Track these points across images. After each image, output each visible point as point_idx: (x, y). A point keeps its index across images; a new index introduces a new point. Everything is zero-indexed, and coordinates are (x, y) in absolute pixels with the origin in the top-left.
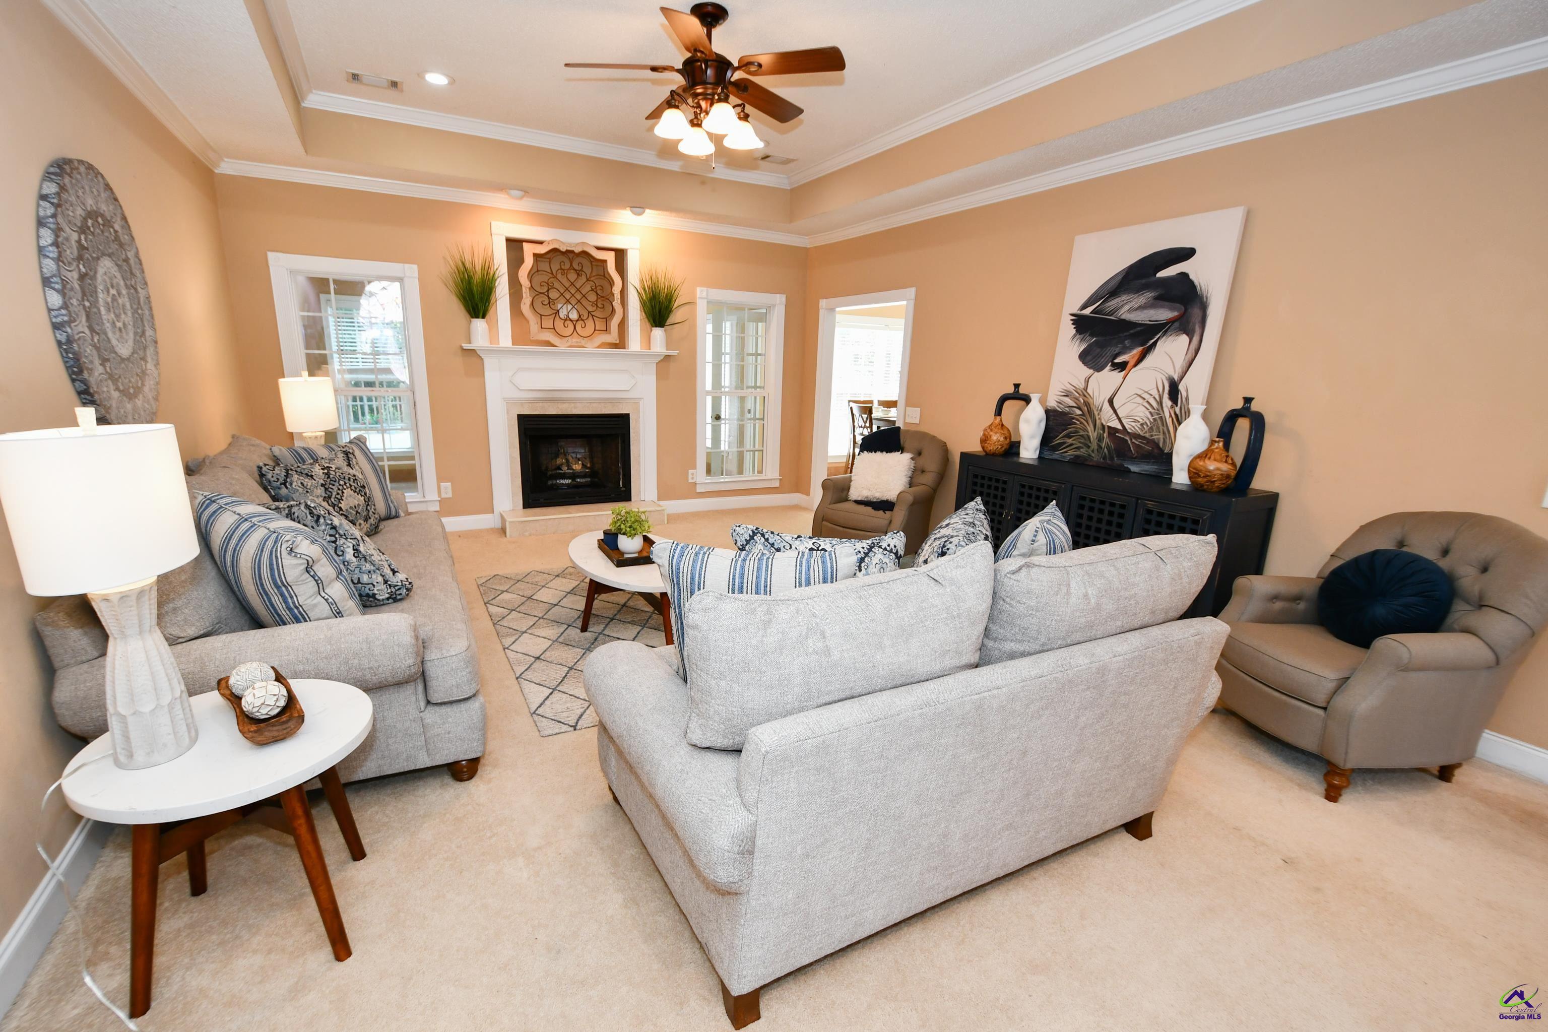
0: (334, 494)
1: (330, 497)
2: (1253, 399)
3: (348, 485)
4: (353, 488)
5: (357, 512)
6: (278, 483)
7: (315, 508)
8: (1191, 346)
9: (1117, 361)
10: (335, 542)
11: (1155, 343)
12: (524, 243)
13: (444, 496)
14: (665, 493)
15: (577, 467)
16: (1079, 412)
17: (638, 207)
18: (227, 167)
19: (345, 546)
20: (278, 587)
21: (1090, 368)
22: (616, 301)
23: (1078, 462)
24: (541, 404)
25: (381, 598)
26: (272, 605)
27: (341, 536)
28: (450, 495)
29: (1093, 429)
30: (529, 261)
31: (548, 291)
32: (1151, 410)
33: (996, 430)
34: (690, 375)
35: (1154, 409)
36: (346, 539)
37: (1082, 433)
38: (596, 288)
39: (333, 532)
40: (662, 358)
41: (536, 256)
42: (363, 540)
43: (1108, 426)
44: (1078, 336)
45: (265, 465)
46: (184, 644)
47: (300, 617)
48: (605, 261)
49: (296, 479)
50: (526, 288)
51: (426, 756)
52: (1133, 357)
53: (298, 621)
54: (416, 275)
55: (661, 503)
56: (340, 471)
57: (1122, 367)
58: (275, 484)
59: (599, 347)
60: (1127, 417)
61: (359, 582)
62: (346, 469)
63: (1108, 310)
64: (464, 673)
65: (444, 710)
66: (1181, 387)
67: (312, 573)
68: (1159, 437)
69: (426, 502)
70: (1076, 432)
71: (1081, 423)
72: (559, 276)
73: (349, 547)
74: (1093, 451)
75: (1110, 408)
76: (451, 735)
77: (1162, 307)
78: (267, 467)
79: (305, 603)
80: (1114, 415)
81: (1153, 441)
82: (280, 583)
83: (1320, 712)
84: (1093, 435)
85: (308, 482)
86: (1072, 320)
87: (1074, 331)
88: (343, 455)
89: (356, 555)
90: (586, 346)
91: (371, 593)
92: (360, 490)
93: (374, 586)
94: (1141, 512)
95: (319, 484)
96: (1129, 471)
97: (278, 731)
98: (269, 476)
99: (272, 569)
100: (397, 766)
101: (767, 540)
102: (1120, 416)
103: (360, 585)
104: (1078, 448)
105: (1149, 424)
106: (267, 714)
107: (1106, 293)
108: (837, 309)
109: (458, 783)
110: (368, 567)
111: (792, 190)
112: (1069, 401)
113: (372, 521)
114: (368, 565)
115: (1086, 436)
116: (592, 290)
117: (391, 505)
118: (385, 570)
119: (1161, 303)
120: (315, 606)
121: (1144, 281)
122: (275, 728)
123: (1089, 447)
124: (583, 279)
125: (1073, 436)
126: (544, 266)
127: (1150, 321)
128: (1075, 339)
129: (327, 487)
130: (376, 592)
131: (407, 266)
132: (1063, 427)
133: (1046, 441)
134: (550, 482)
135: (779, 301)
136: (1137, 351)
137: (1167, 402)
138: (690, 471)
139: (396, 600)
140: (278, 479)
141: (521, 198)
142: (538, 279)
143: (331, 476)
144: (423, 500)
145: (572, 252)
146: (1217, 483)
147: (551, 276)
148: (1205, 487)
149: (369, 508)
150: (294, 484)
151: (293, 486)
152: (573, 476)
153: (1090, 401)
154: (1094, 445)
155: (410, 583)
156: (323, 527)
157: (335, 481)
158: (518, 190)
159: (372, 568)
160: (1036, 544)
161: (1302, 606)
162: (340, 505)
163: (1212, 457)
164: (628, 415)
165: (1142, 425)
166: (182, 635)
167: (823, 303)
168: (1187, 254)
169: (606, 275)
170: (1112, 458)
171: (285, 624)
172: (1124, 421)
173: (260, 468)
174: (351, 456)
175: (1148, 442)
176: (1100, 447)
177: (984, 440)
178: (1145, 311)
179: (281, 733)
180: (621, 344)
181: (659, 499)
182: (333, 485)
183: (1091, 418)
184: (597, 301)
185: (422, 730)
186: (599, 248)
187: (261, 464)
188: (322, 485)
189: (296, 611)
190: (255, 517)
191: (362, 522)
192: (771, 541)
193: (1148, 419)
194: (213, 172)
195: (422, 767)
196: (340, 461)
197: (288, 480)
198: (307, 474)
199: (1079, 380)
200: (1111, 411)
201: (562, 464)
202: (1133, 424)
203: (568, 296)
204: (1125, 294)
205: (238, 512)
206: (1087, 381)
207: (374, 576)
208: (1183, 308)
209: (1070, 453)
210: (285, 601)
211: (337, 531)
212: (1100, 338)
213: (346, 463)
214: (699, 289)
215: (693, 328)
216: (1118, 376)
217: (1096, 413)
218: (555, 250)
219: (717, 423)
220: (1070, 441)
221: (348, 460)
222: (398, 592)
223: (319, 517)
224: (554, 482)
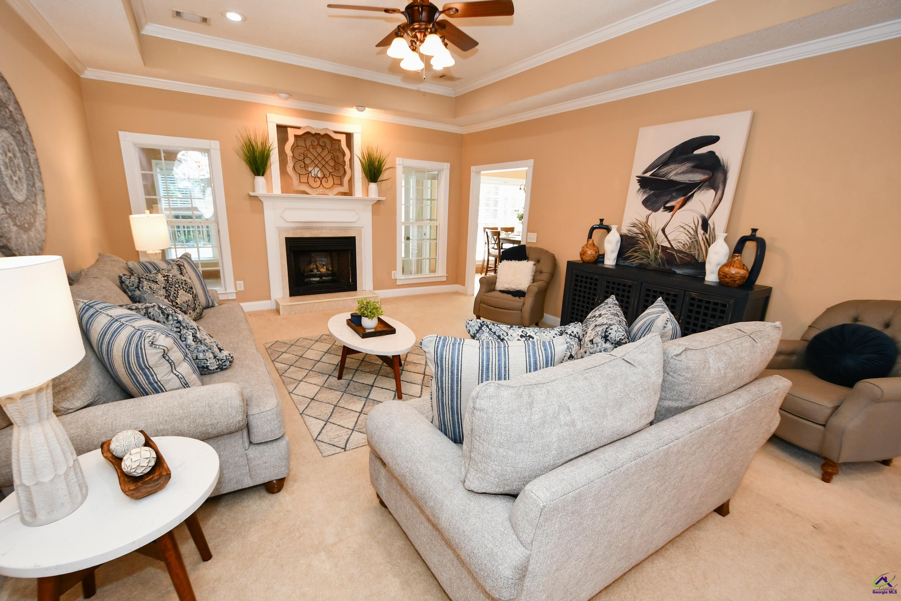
0: (172, 293)
1: (169, 296)
2: (758, 229)
3: (181, 287)
4: (185, 289)
5: (188, 305)
6: (134, 287)
7: (165, 309)
8: (717, 196)
9: (667, 205)
10: (180, 332)
11: (693, 195)
12: (288, 128)
13: (239, 289)
14: (377, 286)
15: (323, 270)
16: (642, 237)
17: (361, 106)
18: (89, 74)
19: (187, 335)
20: (142, 369)
21: (650, 210)
22: (346, 166)
23: (641, 267)
24: (300, 231)
25: (212, 368)
26: (138, 381)
27: (184, 327)
28: (242, 289)
29: (651, 247)
30: (291, 140)
31: (304, 159)
32: (690, 235)
33: (590, 247)
34: (393, 212)
35: (692, 235)
36: (188, 329)
37: (644, 249)
38: (334, 157)
39: (178, 325)
40: (376, 202)
41: (296, 136)
42: (199, 329)
43: (661, 246)
44: (641, 190)
45: (124, 275)
46: (73, 414)
47: (158, 389)
48: (340, 141)
49: (146, 285)
50: (290, 156)
51: (249, 479)
52: (678, 203)
53: (157, 392)
54: (218, 147)
55: (376, 292)
56: (176, 278)
57: (671, 209)
58: (131, 288)
59: (336, 195)
60: (674, 240)
61: (197, 358)
62: (179, 276)
63: (662, 174)
64: (276, 422)
65: (261, 447)
66: (710, 222)
67: (167, 358)
68: (695, 253)
69: (227, 293)
70: (640, 249)
71: (644, 243)
72: (311, 150)
73: (189, 335)
74: (651, 261)
75: (663, 235)
76: (267, 464)
77: (698, 172)
78: (126, 276)
79: (163, 379)
80: (665, 239)
81: (691, 255)
82: (144, 367)
83: (821, 428)
84: (652, 251)
85: (154, 286)
86: (637, 180)
87: (639, 187)
88: (177, 267)
89: (194, 340)
90: (329, 194)
91: (205, 365)
92: (189, 290)
93: (207, 360)
94: (687, 299)
95: (162, 287)
96: (675, 273)
97: (151, 487)
98: (127, 283)
99: (138, 357)
100: (229, 488)
101: (490, 330)
102: (669, 239)
103: (198, 360)
104: (642, 259)
105: (688, 244)
106: (141, 473)
107: (660, 163)
108: (482, 172)
109: (271, 495)
110: (203, 347)
111: (456, 98)
112: (635, 230)
113: (198, 310)
114: (203, 346)
115: (647, 251)
116: (332, 159)
117: (209, 299)
118: (215, 349)
119: (696, 170)
120: (169, 380)
121: (685, 156)
122: (149, 486)
123: (649, 258)
124: (326, 151)
125: (638, 252)
126: (301, 143)
127: (689, 181)
128: (640, 192)
129: (167, 289)
130: (208, 364)
131: (212, 141)
132: (632, 246)
133: (621, 254)
134: (306, 280)
135: (446, 167)
136: (681, 199)
137: (700, 231)
138: (393, 272)
139: (222, 369)
140: (133, 285)
141: (287, 99)
142: (297, 152)
143: (170, 282)
144: (225, 292)
145: (319, 134)
146: (737, 282)
147: (306, 149)
148: (730, 284)
149: (195, 302)
150: (145, 287)
151: (144, 289)
152: (321, 276)
153: (650, 230)
154: (652, 257)
155: (232, 357)
156: (172, 322)
157: (173, 285)
158: (285, 93)
159: (206, 348)
160: (666, 329)
161: (794, 358)
162: (176, 301)
163: (735, 266)
164: (355, 237)
165: (684, 245)
166: (71, 408)
167: (473, 168)
168: (714, 139)
169: (341, 150)
170: (664, 265)
171: (147, 394)
172: (672, 243)
173: (120, 277)
174: (182, 267)
175: (688, 256)
176: (656, 258)
177: (583, 254)
178: (686, 175)
179: (154, 489)
180: (350, 193)
181: (374, 289)
182: (172, 288)
183: (650, 240)
184: (335, 166)
185: (247, 462)
186: (336, 132)
187: (121, 275)
188: (164, 288)
189: (155, 385)
190: (123, 318)
191: (191, 312)
192: (493, 330)
193: (688, 241)
194: (80, 77)
195: (247, 487)
196: (175, 271)
197: (140, 285)
198: (153, 281)
199: (642, 217)
200: (664, 236)
201: (313, 268)
202: (678, 244)
203: (317, 162)
204: (672, 164)
205: (110, 314)
206: (648, 218)
207: (207, 354)
208: (711, 174)
209: (636, 262)
210: (148, 378)
211: (181, 324)
212: (656, 192)
213: (179, 273)
214: (397, 159)
215: (394, 183)
216: (668, 215)
217: (653, 237)
218: (308, 133)
219: (407, 242)
220: (636, 254)
221: (181, 270)
222: (224, 364)
223: (168, 315)
224: (309, 280)
